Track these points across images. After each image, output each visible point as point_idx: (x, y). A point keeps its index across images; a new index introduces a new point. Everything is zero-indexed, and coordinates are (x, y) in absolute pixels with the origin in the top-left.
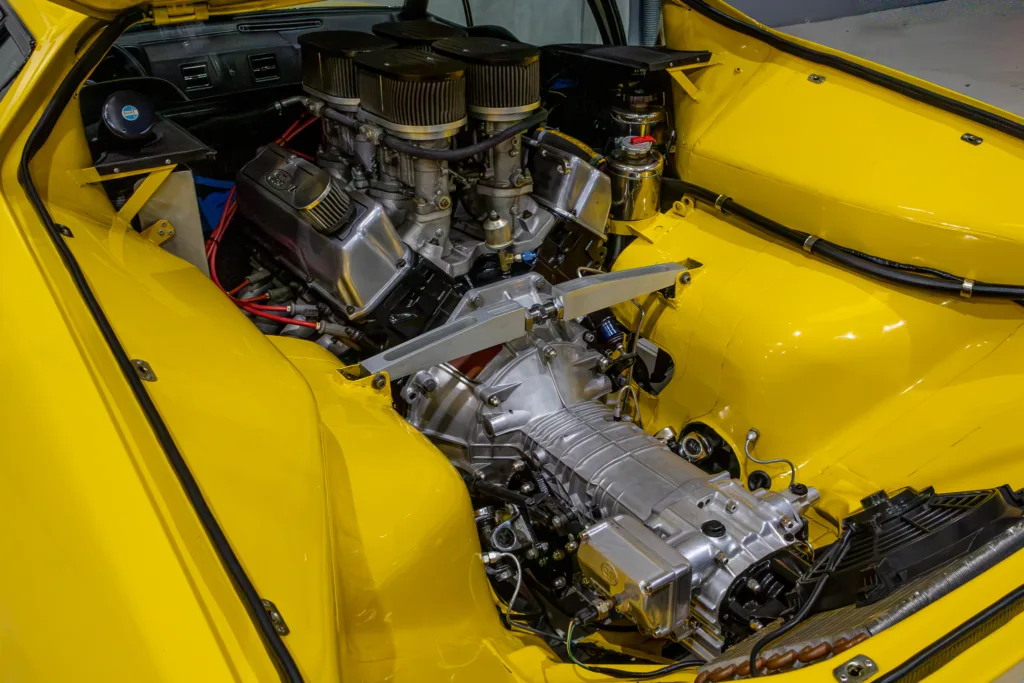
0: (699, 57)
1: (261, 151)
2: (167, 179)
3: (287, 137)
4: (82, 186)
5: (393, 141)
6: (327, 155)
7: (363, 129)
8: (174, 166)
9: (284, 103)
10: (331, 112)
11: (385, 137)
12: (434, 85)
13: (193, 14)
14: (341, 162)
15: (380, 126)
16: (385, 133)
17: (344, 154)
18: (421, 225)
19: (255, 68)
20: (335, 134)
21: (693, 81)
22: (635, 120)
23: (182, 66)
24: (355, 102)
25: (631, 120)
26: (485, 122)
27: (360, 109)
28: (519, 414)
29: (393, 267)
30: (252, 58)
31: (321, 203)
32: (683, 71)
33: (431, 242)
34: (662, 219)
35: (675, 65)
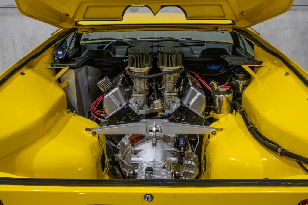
2: (67, 71)
4: (46, 68)
8: (69, 68)
18: (134, 97)
22: (237, 82)
25: (236, 82)
28: (140, 159)
29: (118, 106)
31: (102, 83)
32: (248, 66)
33: (135, 103)
34: (230, 115)
35: (245, 64)
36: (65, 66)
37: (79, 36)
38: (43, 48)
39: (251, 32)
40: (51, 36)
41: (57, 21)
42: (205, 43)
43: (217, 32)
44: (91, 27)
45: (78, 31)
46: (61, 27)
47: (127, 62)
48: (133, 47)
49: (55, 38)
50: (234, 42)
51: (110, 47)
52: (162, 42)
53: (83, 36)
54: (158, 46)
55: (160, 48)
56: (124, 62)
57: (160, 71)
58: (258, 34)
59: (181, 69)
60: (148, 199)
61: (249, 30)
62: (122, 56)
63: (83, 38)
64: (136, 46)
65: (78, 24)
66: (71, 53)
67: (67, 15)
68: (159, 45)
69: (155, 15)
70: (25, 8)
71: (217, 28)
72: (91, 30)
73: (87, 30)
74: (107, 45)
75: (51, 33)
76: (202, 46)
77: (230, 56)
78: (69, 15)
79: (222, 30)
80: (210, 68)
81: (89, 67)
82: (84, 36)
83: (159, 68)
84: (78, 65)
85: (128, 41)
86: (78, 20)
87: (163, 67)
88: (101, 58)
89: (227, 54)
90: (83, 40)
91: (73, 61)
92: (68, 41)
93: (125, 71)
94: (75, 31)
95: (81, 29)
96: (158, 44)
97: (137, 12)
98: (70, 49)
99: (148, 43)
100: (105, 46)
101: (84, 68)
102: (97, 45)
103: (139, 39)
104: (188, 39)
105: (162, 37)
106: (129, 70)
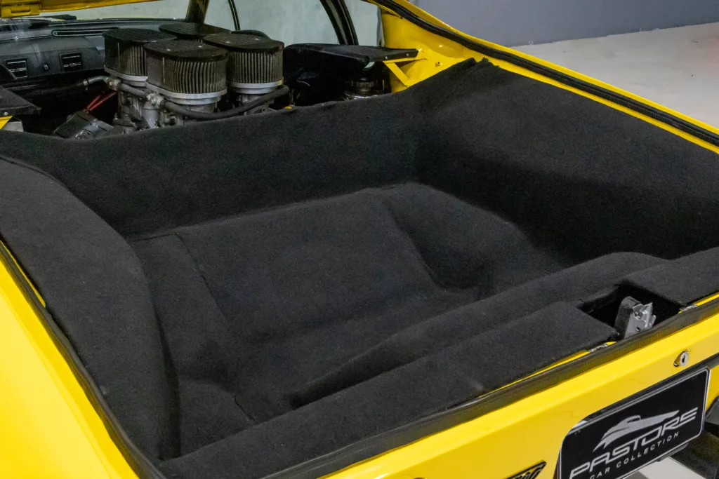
0: (408, 53)
1: (70, 118)
2: (5, 126)
3: (91, 107)
5: (171, 106)
6: (121, 121)
7: (149, 97)
8: (10, 117)
9: (90, 81)
10: (126, 87)
11: (165, 102)
12: (202, 64)
13: (29, 11)
14: (132, 126)
15: (161, 95)
16: (166, 99)
17: (134, 120)
19: (65, 64)
20: (128, 104)
21: (404, 71)
23: (7, 61)
24: (143, 79)
26: (241, 94)
27: (147, 83)
30: (63, 56)
32: (397, 64)
35: (390, 58)
36: (0, 115)
60: (683, 361)
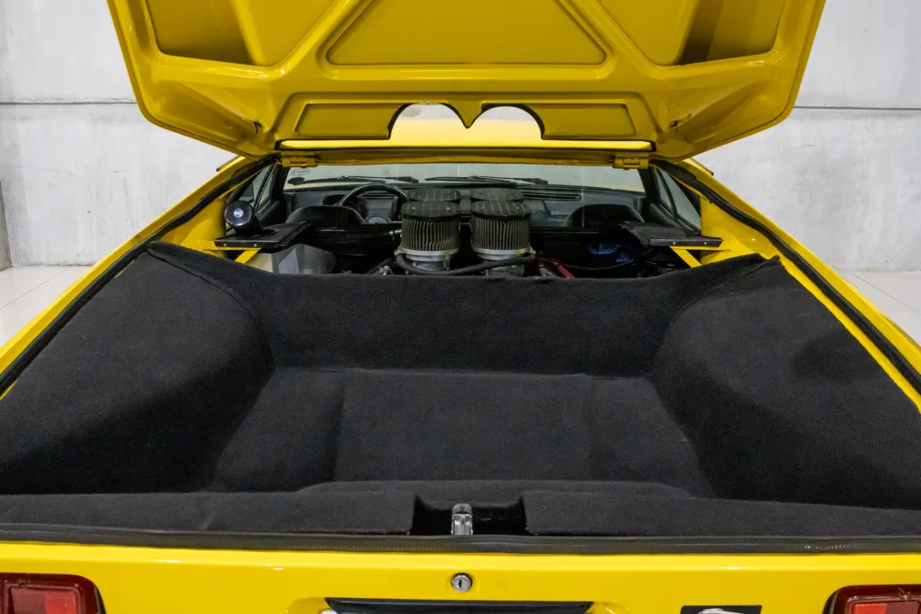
0: (708, 241)
2: (254, 257)
8: (259, 249)
35: (679, 244)
36: (250, 245)
37: (281, 174)
38: (197, 202)
39: (695, 168)
40: (218, 173)
41: (233, 139)
42: (580, 191)
43: (614, 167)
44: (312, 153)
45: (281, 161)
46: (241, 153)
47: (398, 235)
48: (413, 200)
49: (228, 178)
50: (646, 189)
51: (353, 197)
52: (481, 190)
53: (290, 172)
54: (473, 200)
55: (476, 204)
56: (390, 237)
57: (477, 259)
58: (709, 174)
59: (527, 254)
60: (460, 584)
61: (689, 165)
62: (382, 221)
63: (290, 177)
64: (419, 198)
65: (284, 146)
66: (263, 212)
67: (257, 124)
68: (475, 196)
69: (467, 127)
70: (155, 108)
71: (613, 158)
72: (313, 160)
73: (304, 160)
74: (348, 194)
75: (218, 166)
76: (572, 198)
77: (642, 225)
78: (260, 125)
79: (625, 164)
80: (594, 252)
81: (306, 246)
82: (294, 171)
83: (476, 253)
84: (280, 243)
85: (398, 185)
86: (283, 138)
87: (487, 251)
88: (334, 225)
89: (632, 218)
90: (290, 182)
91: (270, 233)
92: (256, 185)
93: (394, 258)
94: (275, 162)
95: (289, 157)
96: (472, 193)
97: (417, 117)
98: (261, 201)
99: (449, 191)
100: (342, 196)
101: (294, 251)
102: (324, 194)
103: (422, 181)
104: (538, 181)
105: (476, 177)
106: (404, 256)
